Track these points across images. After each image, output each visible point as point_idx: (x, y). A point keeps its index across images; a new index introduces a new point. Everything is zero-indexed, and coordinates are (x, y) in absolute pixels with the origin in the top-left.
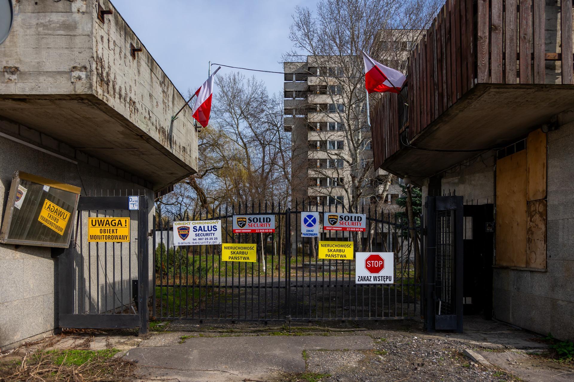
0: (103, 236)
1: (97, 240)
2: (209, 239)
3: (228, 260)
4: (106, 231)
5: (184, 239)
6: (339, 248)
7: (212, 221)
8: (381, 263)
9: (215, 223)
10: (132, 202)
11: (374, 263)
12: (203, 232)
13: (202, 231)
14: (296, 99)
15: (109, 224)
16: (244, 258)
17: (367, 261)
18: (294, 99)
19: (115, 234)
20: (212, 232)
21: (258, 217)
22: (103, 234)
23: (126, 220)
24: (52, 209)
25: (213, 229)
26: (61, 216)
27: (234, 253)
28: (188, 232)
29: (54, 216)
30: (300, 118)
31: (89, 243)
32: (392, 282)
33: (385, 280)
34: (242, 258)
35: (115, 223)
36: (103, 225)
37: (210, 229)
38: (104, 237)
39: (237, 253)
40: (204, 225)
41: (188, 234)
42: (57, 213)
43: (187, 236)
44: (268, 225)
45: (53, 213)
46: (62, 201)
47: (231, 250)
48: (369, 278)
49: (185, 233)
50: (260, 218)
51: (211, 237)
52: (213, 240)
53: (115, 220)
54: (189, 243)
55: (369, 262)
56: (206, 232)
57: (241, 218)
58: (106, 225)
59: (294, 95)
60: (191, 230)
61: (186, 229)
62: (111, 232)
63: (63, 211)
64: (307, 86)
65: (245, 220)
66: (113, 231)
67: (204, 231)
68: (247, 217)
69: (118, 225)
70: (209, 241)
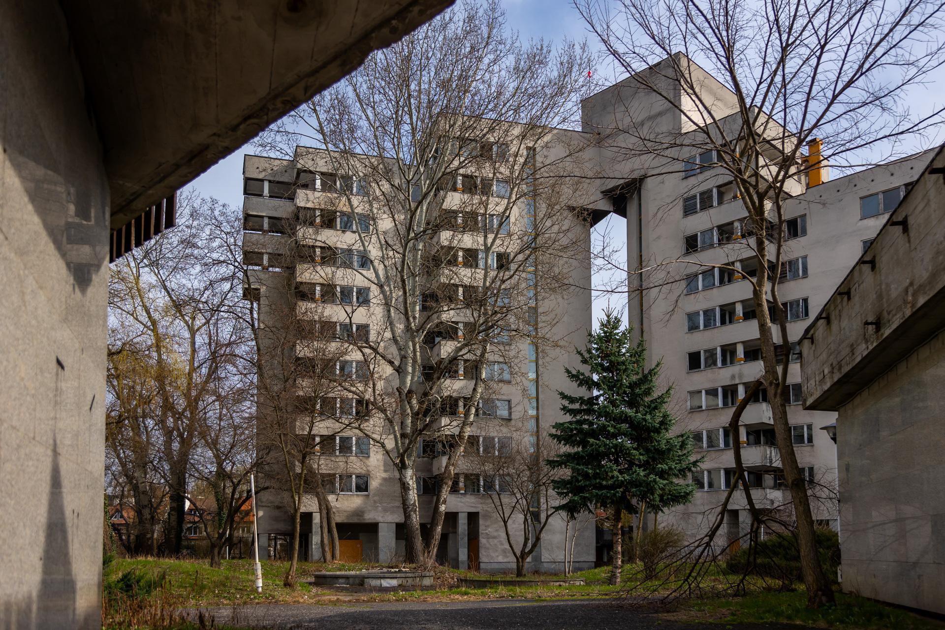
14: (270, 234)
18: (265, 233)
64: (293, 208)
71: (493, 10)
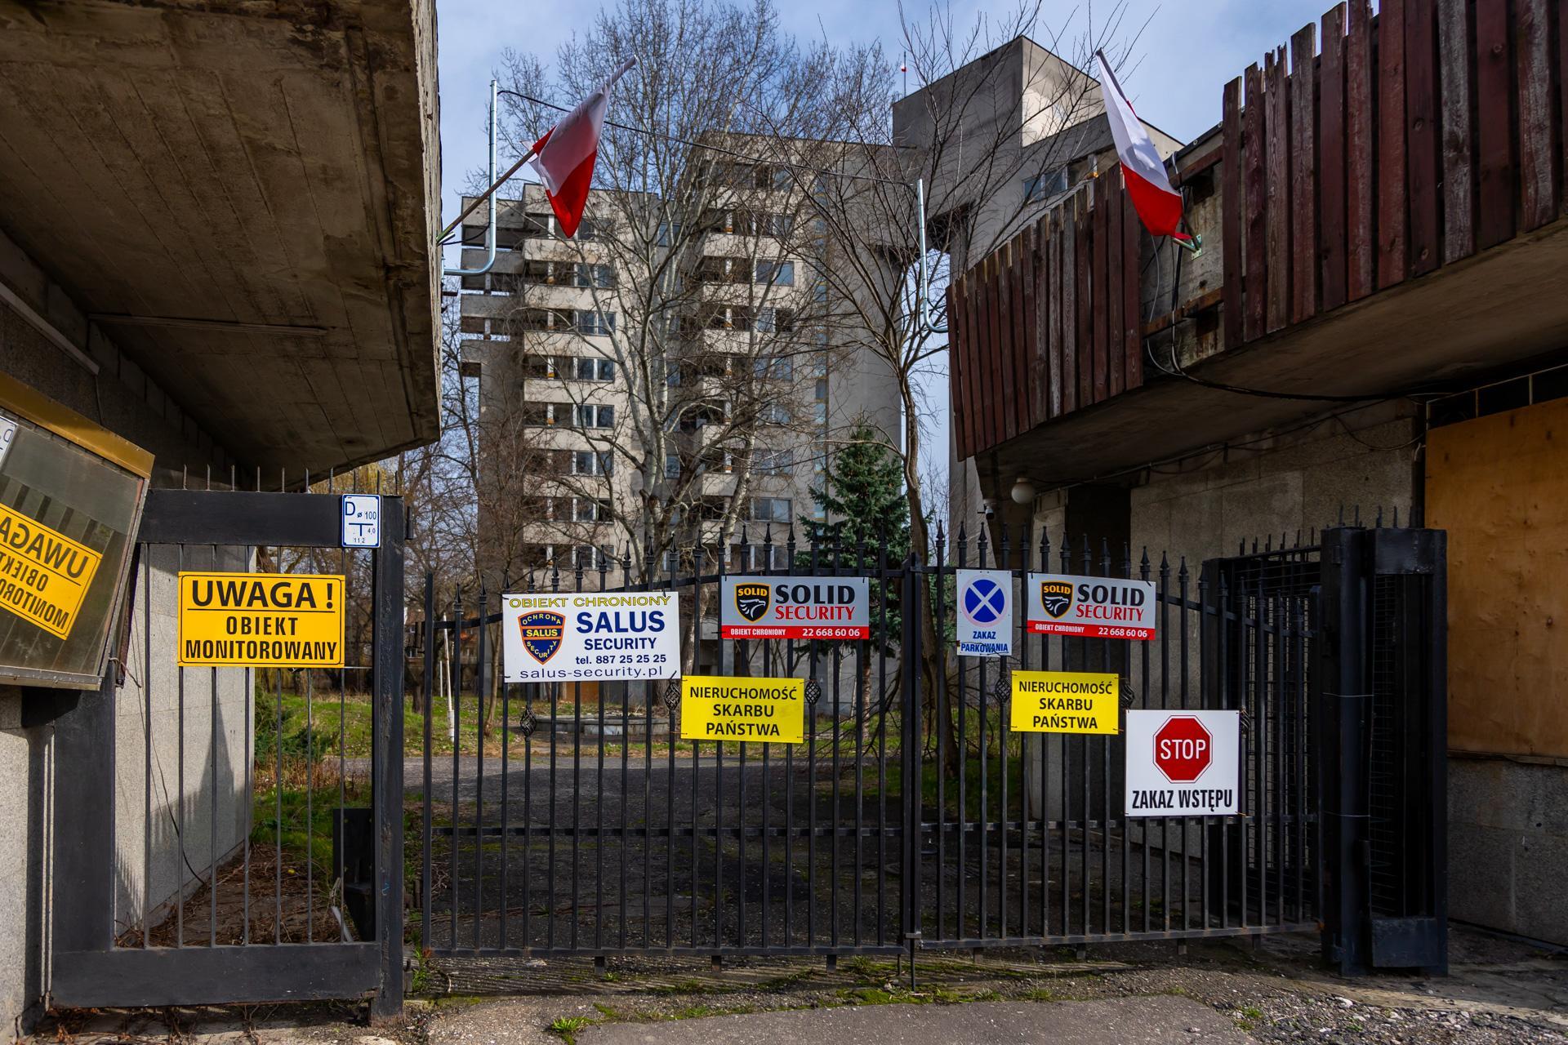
0: (240, 643)
1: (213, 659)
2: (635, 659)
3: (702, 735)
4: (253, 625)
5: (543, 660)
6: (1074, 697)
7: (647, 595)
8: (1201, 745)
9: (657, 603)
10: (354, 519)
11: (1181, 744)
12: (614, 635)
13: (610, 630)
14: (493, 293)
15: (262, 598)
16: (762, 729)
17: (1159, 738)
18: (487, 292)
19: (289, 638)
20: (647, 633)
21: (810, 582)
22: (239, 636)
23: (330, 586)
24: (16, 535)
25: (649, 623)
26: (57, 565)
27: (726, 710)
28: (560, 632)
29: (26, 562)
30: (501, 343)
31: (181, 668)
32: (1233, 810)
33: (1214, 802)
34: (754, 729)
35: (288, 596)
36: (238, 603)
37: (638, 625)
38: (244, 646)
39: (738, 710)
40: (618, 609)
41: (559, 642)
42: (39, 550)
43: (556, 648)
44: (844, 612)
45: (22, 550)
46: (61, 504)
47: (716, 700)
48: (1167, 796)
49: (547, 636)
50: (817, 588)
51: (643, 652)
52: (651, 665)
53: (288, 585)
54: (562, 673)
55: (1166, 744)
56: (624, 635)
57: (751, 586)
58: (250, 604)
59: (488, 285)
60: (571, 625)
61: (550, 623)
62: (272, 629)
63: (66, 543)
64: (521, 261)
65: (763, 592)
66: (280, 625)
67: (618, 630)
68: (772, 582)
69: (298, 605)
70: (634, 665)
71: (762, 11)
